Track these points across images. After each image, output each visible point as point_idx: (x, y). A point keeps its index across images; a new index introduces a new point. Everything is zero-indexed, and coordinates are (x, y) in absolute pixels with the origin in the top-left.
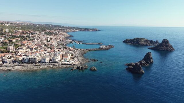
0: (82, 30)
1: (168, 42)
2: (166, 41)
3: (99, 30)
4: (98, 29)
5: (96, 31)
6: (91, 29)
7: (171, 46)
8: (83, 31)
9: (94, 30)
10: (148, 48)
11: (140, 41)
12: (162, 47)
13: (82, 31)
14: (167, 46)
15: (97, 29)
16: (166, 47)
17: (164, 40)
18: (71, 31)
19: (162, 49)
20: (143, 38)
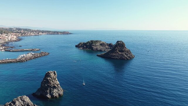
0: (50, 33)
1: (124, 45)
2: (120, 44)
3: (71, 34)
5: (67, 34)
6: (61, 32)
7: (129, 52)
9: (64, 33)
10: (98, 56)
11: (94, 44)
12: (115, 53)
14: (122, 51)
15: (68, 32)
16: (120, 53)
17: (118, 42)
18: (34, 34)
19: (114, 56)
20: (99, 41)
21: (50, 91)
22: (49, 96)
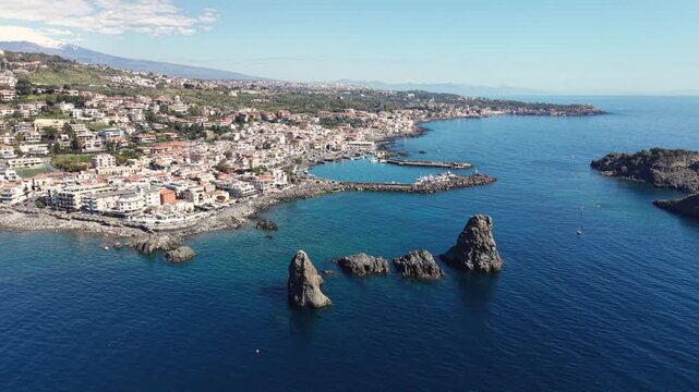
0: (520, 110)
3: (600, 113)
4: (597, 108)
8: (524, 114)
9: (573, 110)
10: (656, 204)
11: (661, 164)
13: (517, 114)
18: (465, 115)
21: (474, 255)
22: (469, 264)
